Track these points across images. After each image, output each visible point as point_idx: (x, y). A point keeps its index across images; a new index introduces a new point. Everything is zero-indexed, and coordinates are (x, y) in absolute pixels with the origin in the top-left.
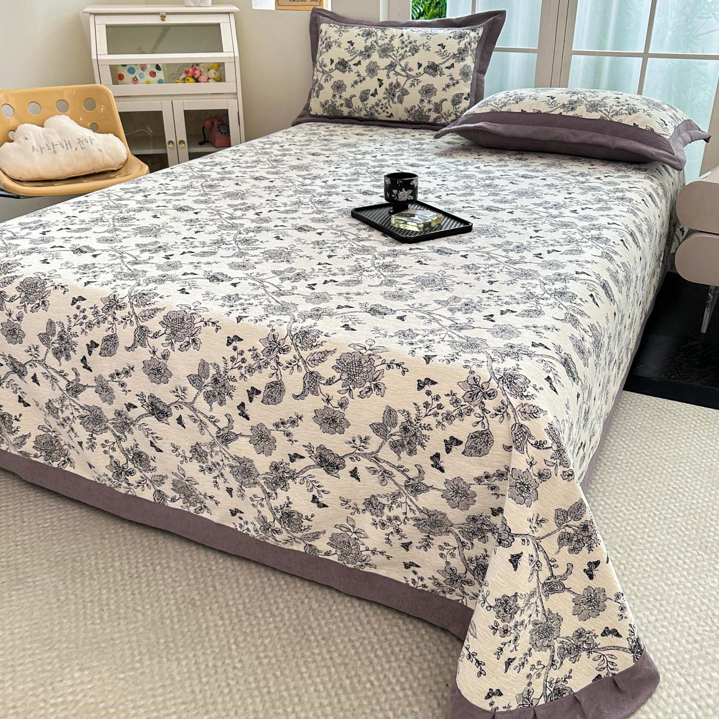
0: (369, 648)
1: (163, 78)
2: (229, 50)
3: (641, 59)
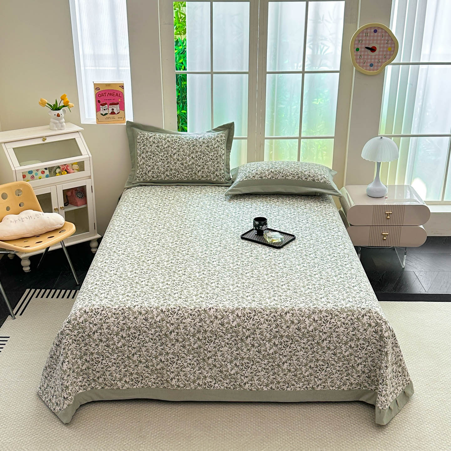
1: (49, 174)
2: (86, 154)
3: (297, 140)
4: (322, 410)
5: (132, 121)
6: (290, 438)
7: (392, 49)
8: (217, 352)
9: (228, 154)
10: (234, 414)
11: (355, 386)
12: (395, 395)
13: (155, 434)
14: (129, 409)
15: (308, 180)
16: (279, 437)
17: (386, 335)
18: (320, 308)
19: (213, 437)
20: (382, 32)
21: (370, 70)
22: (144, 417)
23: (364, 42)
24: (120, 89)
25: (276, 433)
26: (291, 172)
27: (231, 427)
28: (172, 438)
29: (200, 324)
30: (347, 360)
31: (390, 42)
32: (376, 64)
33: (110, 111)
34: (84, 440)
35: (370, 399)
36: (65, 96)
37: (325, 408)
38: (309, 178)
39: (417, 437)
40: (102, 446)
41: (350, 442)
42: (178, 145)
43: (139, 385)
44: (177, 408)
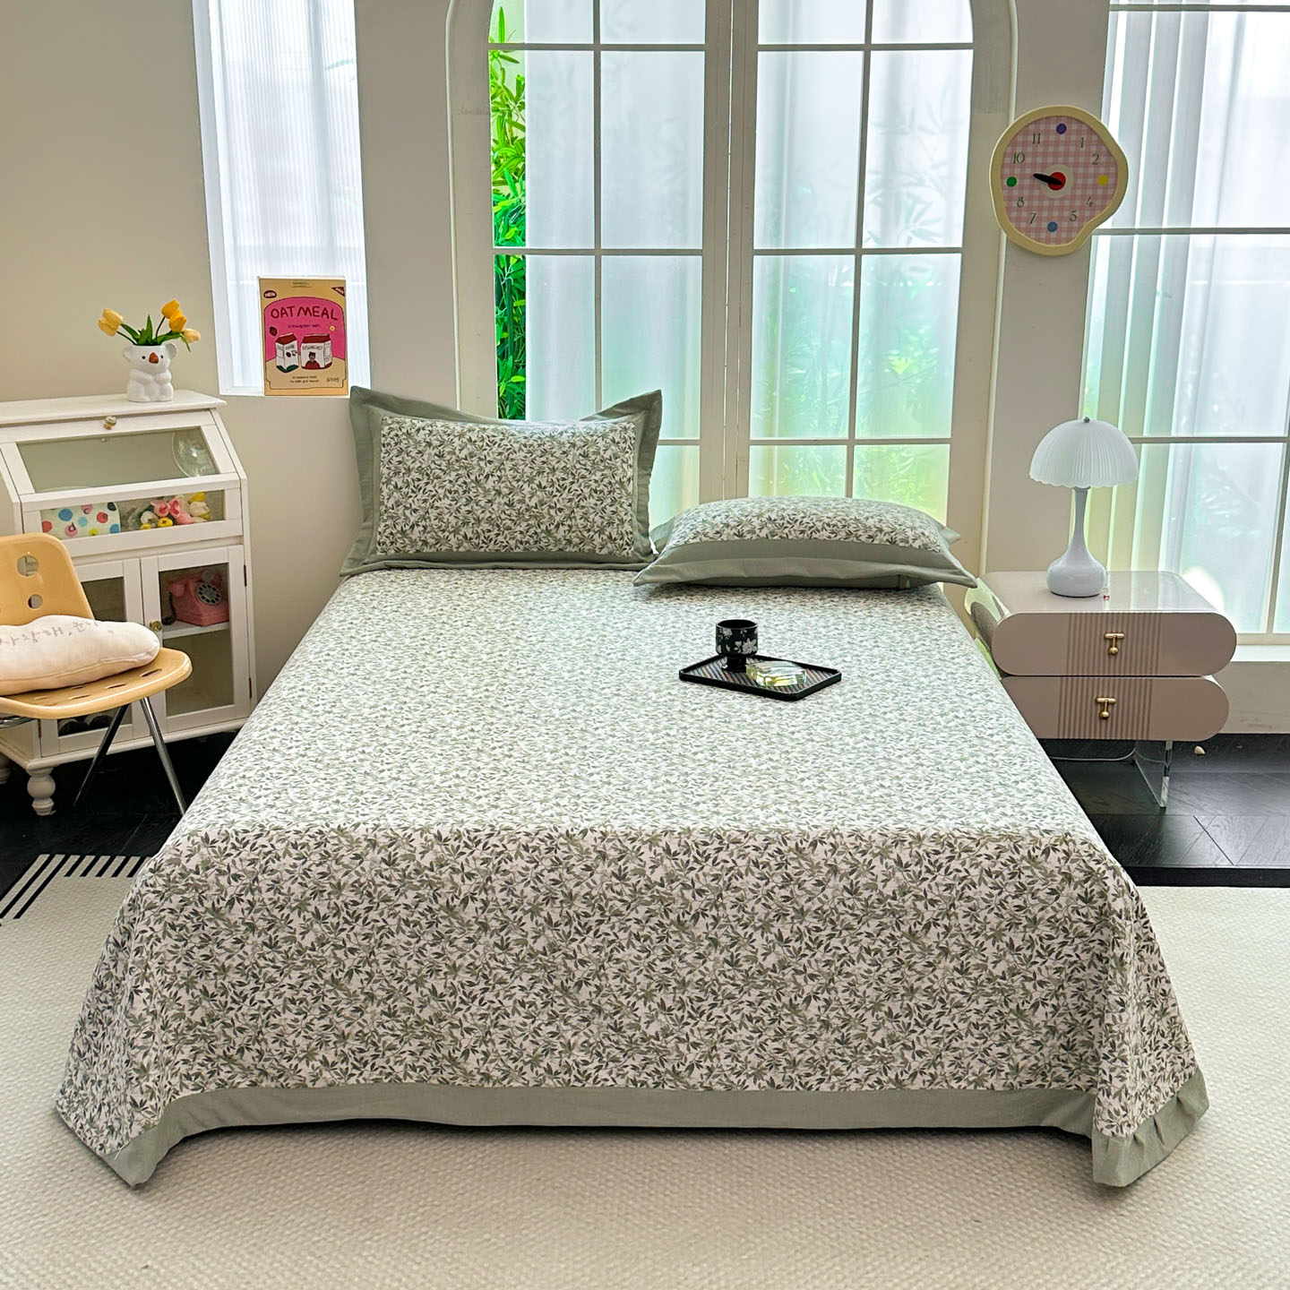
1: (118, 524)
2: (229, 469)
3: (844, 448)
4: (929, 1152)
5: (369, 388)
6: (830, 1224)
7: (1111, 181)
8: (606, 965)
9: (642, 482)
10: (655, 1163)
11: (1028, 1077)
12: (1151, 1106)
13: (412, 1214)
14: (334, 1149)
15: (876, 542)
16: (795, 1223)
17: (1118, 905)
18: (917, 830)
19: (590, 1220)
20: (1079, 132)
21: (1048, 241)
22: (377, 1172)
23: (1028, 160)
24: (334, 297)
25: (786, 1210)
26: (827, 521)
27: (646, 1195)
28: (463, 1225)
29: (554, 875)
30: (1002, 991)
31: (1103, 159)
32: (1065, 224)
33: (305, 359)
34: (189, 1231)
35: (1074, 1117)
36: (177, 306)
37: (935, 1148)
38: (880, 536)
39: (1223, 1224)
40: (246, 1245)
41: (1017, 1235)
42: (500, 450)
43: (366, 1074)
44: (482, 1149)
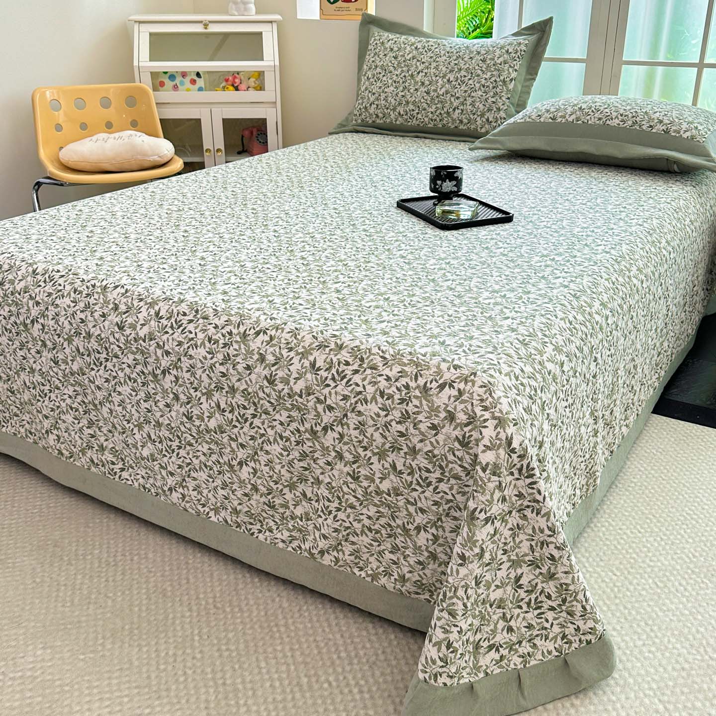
0: (333, 649)
1: (203, 86)
2: (270, 58)
3: (696, 70)
5: (374, 14)
12: (516, 659)
26: (622, 112)
29: (83, 316)
30: (389, 506)
38: (659, 126)
42: (432, 55)
43: (9, 428)
